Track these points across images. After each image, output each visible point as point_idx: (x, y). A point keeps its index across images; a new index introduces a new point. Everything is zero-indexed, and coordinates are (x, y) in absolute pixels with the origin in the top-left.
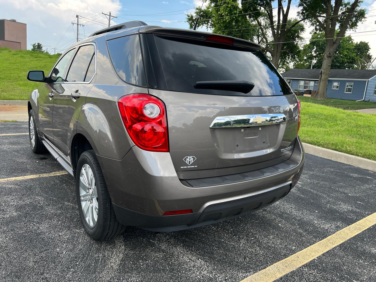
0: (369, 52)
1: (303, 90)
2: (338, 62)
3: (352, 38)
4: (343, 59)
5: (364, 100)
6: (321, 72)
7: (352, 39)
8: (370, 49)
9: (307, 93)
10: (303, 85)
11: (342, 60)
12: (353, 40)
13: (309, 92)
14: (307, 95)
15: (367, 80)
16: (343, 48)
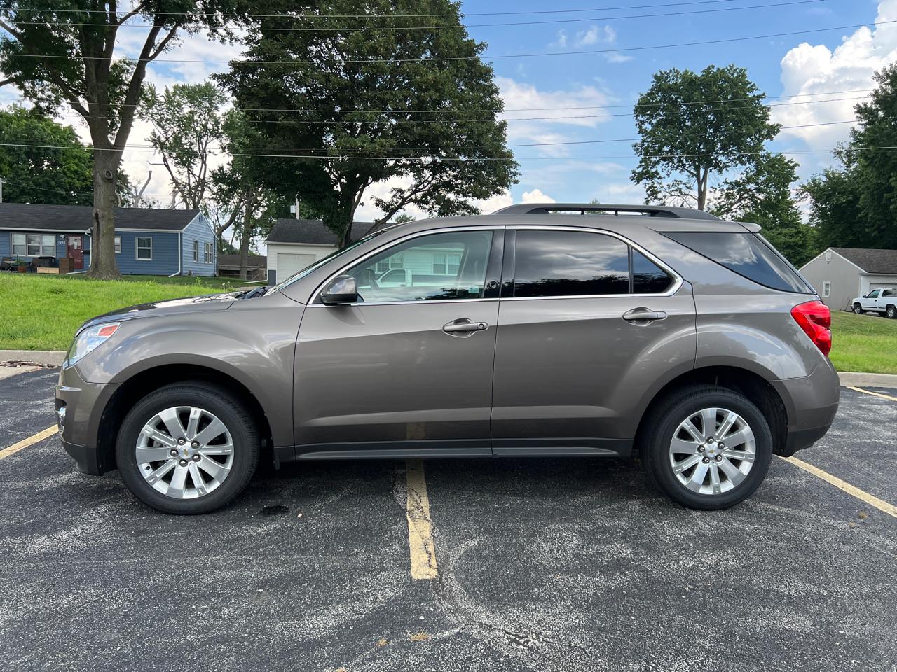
0: (120, 167)
1: (26, 258)
2: (60, 186)
3: (77, 132)
4: (71, 180)
5: (180, 274)
6: (97, 214)
7: (77, 135)
8: (122, 162)
9: (41, 265)
10: (24, 243)
11: (69, 183)
12: (80, 138)
13: (48, 261)
14: (48, 269)
15: (178, 231)
16: (64, 154)
